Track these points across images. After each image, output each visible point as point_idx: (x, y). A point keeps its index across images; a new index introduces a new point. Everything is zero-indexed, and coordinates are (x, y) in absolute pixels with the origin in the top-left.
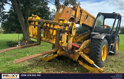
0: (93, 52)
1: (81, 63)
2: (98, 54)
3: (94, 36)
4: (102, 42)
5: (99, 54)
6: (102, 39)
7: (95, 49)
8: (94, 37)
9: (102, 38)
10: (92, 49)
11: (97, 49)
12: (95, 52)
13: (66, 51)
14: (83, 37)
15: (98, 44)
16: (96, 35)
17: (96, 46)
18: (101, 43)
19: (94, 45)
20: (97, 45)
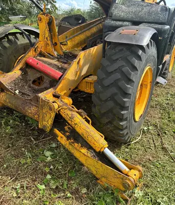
0: (106, 101)
1: (62, 139)
2: (124, 108)
3: (114, 34)
4: (139, 58)
5: (126, 108)
6: (142, 47)
7: (114, 90)
8: (112, 37)
9: (142, 40)
10: (103, 86)
11: (120, 88)
12: (112, 98)
13: (15, 94)
14: (82, 37)
15: (127, 69)
16: (120, 30)
17: (118, 76)
18: (136, 63)
19: (110, 69)
20: (120, 70)
